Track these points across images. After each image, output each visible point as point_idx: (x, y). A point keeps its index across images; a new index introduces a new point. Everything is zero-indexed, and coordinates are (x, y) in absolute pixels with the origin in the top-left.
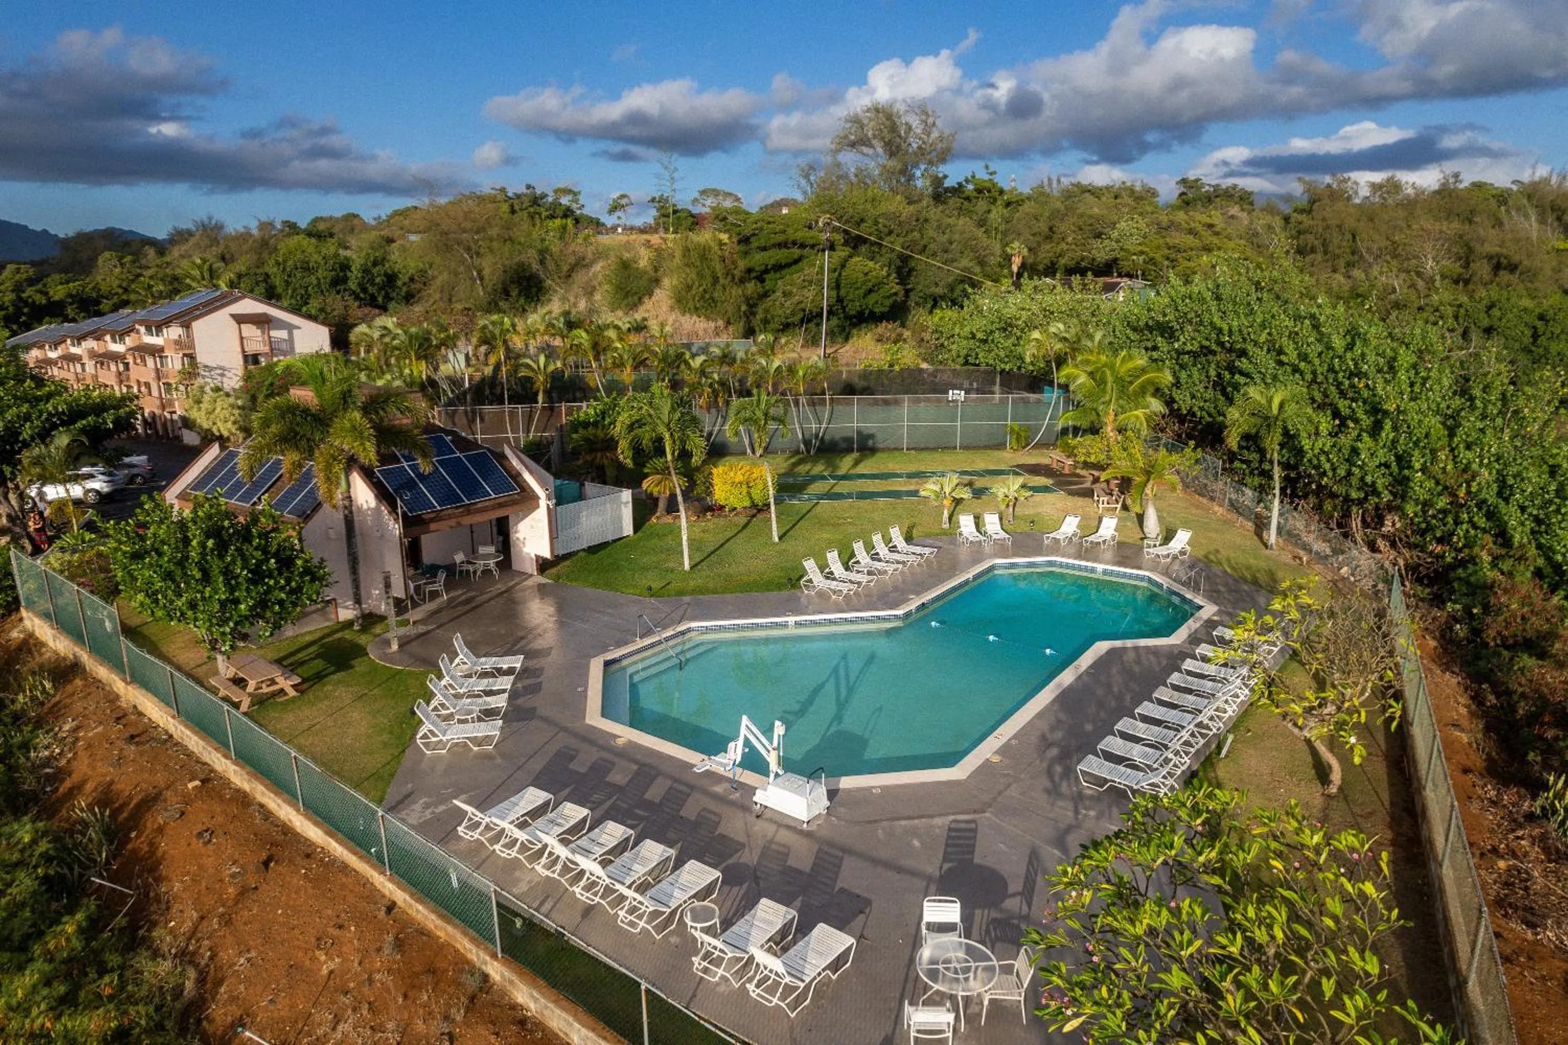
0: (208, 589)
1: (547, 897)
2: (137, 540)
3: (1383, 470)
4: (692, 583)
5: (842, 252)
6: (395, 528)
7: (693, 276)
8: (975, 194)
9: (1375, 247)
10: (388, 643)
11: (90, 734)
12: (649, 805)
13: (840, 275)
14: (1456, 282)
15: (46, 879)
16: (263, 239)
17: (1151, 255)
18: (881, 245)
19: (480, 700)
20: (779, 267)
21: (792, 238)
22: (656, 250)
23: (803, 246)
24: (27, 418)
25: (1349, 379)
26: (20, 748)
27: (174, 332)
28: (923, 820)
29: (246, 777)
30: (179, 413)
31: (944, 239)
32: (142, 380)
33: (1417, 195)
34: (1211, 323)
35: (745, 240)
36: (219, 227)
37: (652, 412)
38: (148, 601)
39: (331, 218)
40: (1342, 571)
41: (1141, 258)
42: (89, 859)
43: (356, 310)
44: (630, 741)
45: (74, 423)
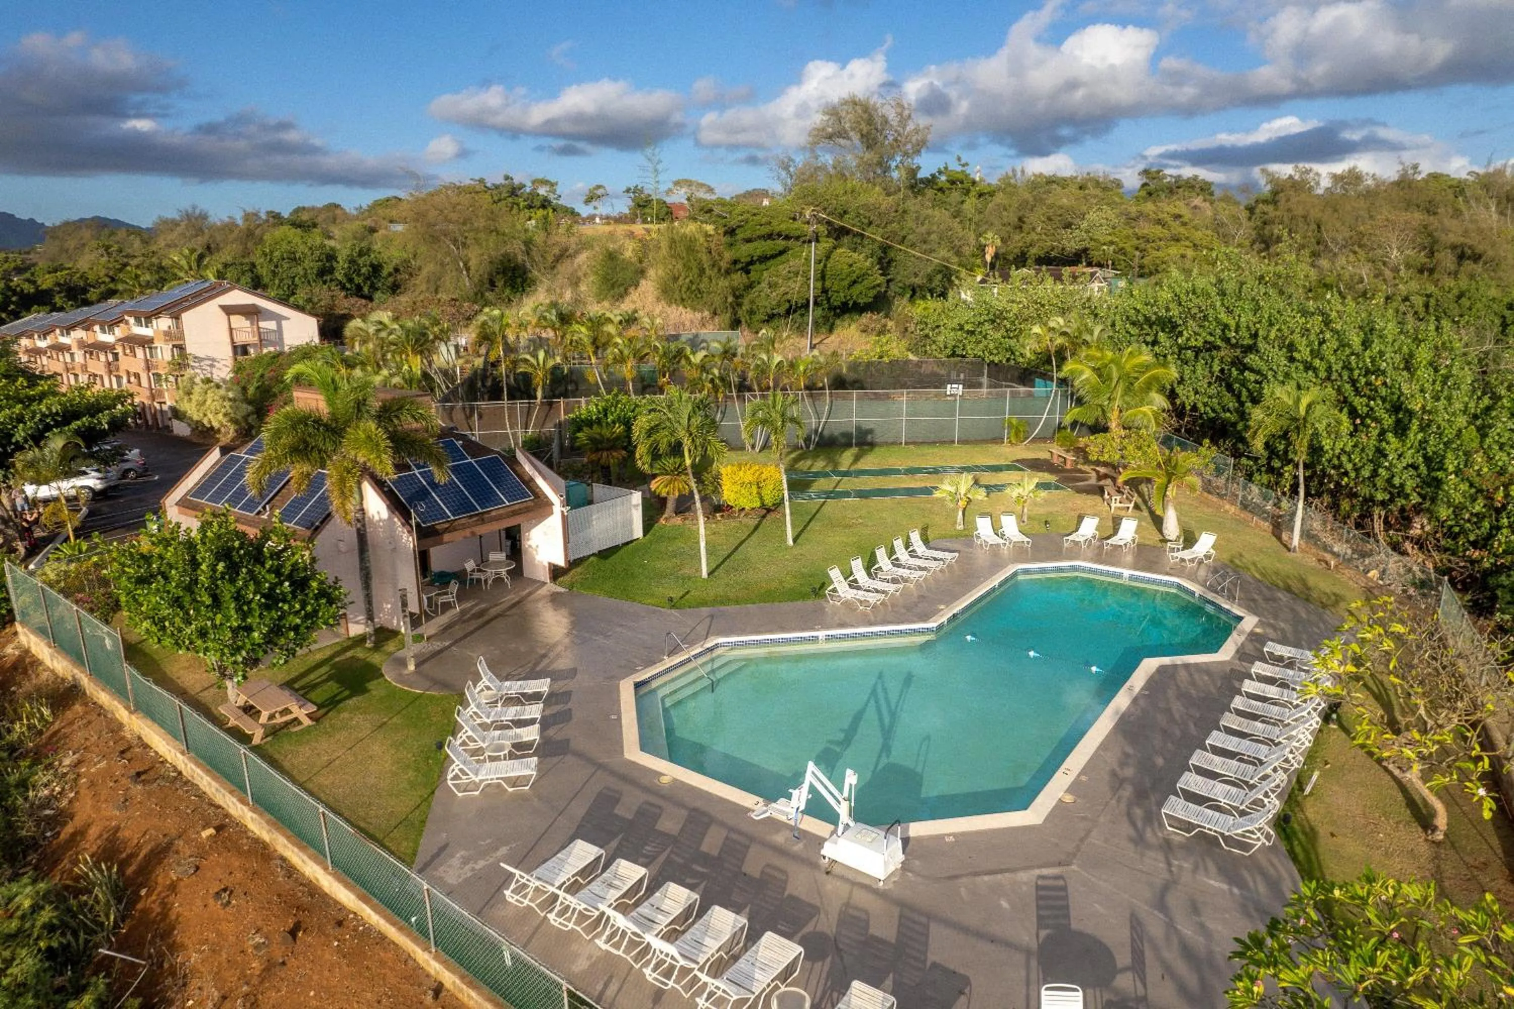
0: (219, 616)
1: (611, 977)
2: (142, 562)
3: (1412, 472)
4: (712, 593)
5: (827, 244)
6: (408, 540)
7: (680, 266)
8: (948, 185)
9: (1340, 238)
10: (403, 663)
11: (93, 770)
12: (705, 859)
13: (825, 266)
14: (1421, 271)
15: (50, 953)
16: (248, 229)
17: (1121, 245)
18: (862, 236)
19: (510, 733)
20: (764, 259)
21: (777, 229)
22: (640, 241)
23: (787, 238)
24: (20, 419)
25: (1365, 376)
26: (17, 786)
27: (164, 323)
28: (1007, 875)
29: (265, 825)
30: (169, 403)
31: (923, 229)
32: (132, 370)
33: (1377, 186)
34: (1216, 319)
35: (731, 232)
36: (204, 217)
37: (670, 416)
38: (154, 629)
39: (313, 209)
40: (1370, 575)
41: (1112, 248)
42: (94, 922)
43: (344, 304)
44: (675, 780)
45: (69, 423)
